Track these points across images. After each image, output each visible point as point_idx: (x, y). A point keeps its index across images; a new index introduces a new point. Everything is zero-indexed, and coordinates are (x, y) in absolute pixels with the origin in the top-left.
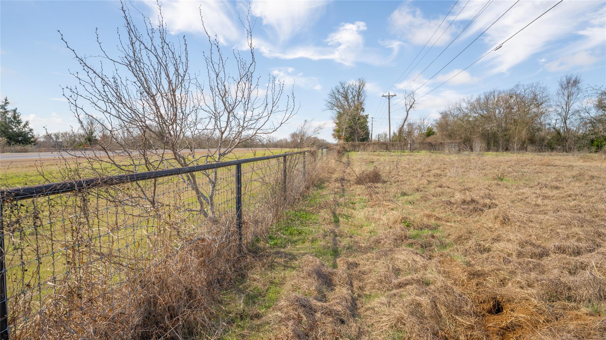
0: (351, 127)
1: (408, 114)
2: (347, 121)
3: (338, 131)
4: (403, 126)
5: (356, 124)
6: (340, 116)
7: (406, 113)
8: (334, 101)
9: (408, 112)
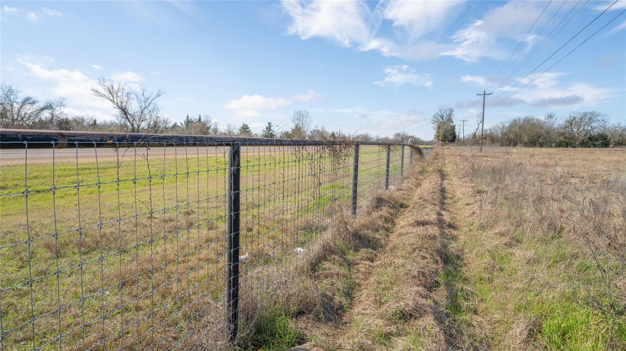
0: (444, 135)
1: (479, 126)
2: (443, 132)
3: (438, 136)
4: (476, 133)
5: (447, 133)
6: (439, 128)
7: (478, 125)
8: (435, 119)
9: (479, 125)
